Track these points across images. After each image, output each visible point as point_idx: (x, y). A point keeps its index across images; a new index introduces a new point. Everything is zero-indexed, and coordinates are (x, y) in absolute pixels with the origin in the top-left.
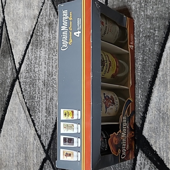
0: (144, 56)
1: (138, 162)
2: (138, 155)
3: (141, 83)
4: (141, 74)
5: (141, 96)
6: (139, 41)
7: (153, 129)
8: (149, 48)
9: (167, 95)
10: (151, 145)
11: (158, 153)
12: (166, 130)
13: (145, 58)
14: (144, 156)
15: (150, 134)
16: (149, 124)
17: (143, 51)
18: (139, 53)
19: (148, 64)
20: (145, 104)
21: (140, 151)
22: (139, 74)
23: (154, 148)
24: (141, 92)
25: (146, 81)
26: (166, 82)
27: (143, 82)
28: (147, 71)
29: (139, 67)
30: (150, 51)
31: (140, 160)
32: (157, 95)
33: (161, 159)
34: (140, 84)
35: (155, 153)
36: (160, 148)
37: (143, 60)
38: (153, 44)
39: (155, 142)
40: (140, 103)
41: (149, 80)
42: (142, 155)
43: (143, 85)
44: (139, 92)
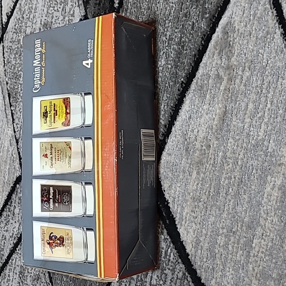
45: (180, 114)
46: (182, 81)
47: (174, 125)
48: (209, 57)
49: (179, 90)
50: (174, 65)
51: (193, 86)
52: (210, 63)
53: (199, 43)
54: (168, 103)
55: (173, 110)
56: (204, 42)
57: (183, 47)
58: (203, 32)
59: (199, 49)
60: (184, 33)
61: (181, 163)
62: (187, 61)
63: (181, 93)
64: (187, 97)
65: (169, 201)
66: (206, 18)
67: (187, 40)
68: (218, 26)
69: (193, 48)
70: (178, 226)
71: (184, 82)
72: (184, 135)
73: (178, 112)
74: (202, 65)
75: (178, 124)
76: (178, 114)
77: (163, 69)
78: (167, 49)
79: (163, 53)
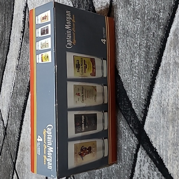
0: (148, 42)
1: (138, 159)
2: (138, 151)
3: (144, 72)
4: (144, 62)
5: (143, 87)
6: (143, 24)
7: (154, 124)
8: (153, 32)
9: (169, 87)
10: (151, 141)
11: (158, 151)
12: (166, 127)
13: (149, 44)
14: (145, 153)
15: (151, 129)
16: (150, 119)
17: (147, 35)
18: (143, 38)
19: (151, 51)
20: (148, 96)
21: (141, 147)
22: (142, 62)
23: (154, 145)
24: (143, 82)
25: (149, 70)
26: (168, 72)
27: (146, 71)
28: (150, 59)
29: (143, 54)
30: (154, 36)
31: (140, 157)
32: (159, 87)
33: (161, 158)
34: (142, 74)
35: (155, 150)
36: (160, 146)
37: (146, 47)
38: (157, 28)
39: (155, 139)
40: (142, 94)
41: (152, 69)
42: (143, 151)
43: (146, 75)
44: (142, 82)
45: (154, 91)
46: (152, 70)
47: (151, 98)
48: (168, 52)
49: (151, 76)
50: (145, 61)
51: (160, 72)
52: (169, 55)
53: (160, 44)
54: (145, 85)
55: (149, 89)
56: (163, 43)
57: (149, 48)
58: (161, 37)
59: (160, 48)
60: (148, 40)
61: (160, 122)
62: (154, 57)
63: (153, 78)
64: (157, 80)
65: (156, 148)
66: (161, 29)
67: (151, 44)
68: (170, 32)
69: (156, 48)
70: (166, 164)
71: (154, 70)
72: (160, 103)
73: (153, 89)
74: (163, 57)
75: (154, 97)
76: (153, 91)
77: (138, 64)
78: (139, 52)
79: (137, 55)
